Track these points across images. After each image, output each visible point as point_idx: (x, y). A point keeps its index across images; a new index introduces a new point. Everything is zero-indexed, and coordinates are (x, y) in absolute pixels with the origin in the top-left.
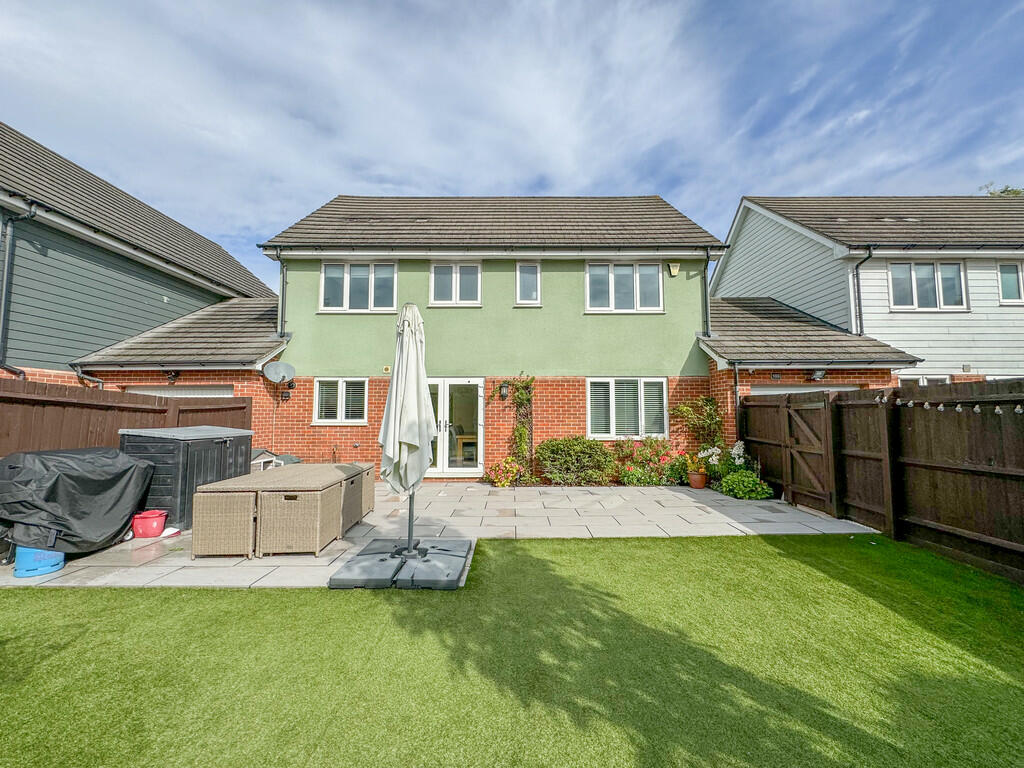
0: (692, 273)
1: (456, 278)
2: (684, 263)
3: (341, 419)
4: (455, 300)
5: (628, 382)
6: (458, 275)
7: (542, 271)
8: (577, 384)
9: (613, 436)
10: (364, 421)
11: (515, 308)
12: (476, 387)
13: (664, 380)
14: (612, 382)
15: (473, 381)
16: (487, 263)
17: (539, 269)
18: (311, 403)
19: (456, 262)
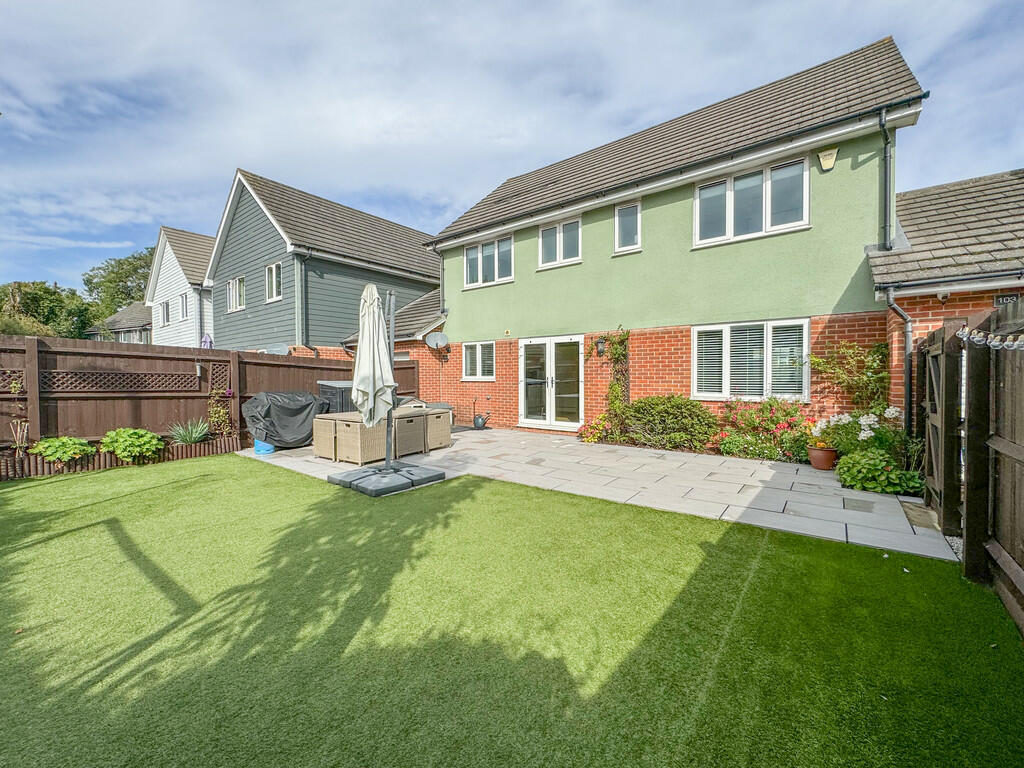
0: (861, 158)
1: (560, 237)
2: (841, 146)
3: (479, 376)
4: (560, 260)
5: (750, 329)
6: (562, 234)
7: (643, 209)
8: (680, 335)
9: (726, 394)
10: (493, 378)
11: (613, 257)
12: (576, 344)
13: (805, 323)
14: (726, 330)
15: (575, 339)
16: (587, 215)
17: (639, 208)
18: (461, 364)
19: (558, 222)
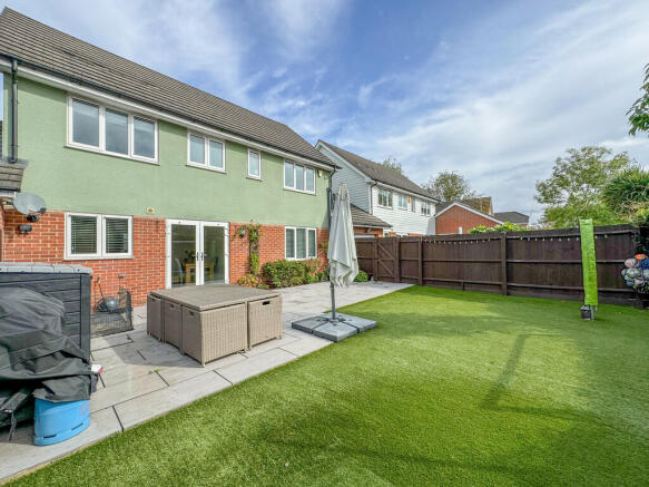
0: (326, 177)
1: (207, 148)
3: (101, 252)
4: (207, 164)
5: (302, 230)
6: (209, 146)
8: (280, 229)
9: (296, 259)
10: (129, 255)
11: (247, 178)
12: (222, 229)
13: (316, 230)
14: (295, 230)
15: (221, 225)
16: (228, 143)
17: (260, 156)
18: (62, 238)
19: (207, 136)
